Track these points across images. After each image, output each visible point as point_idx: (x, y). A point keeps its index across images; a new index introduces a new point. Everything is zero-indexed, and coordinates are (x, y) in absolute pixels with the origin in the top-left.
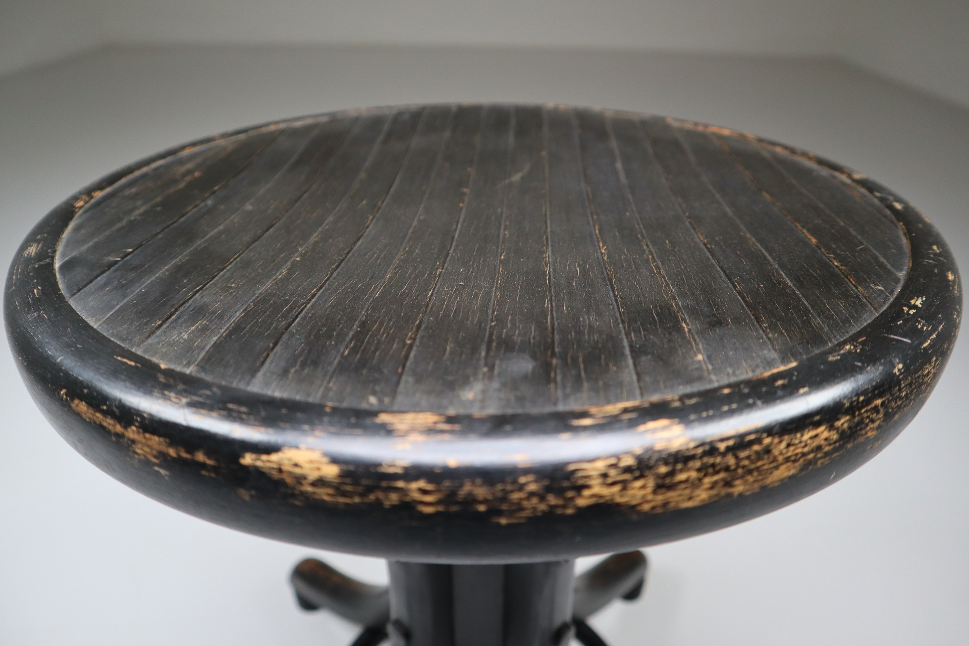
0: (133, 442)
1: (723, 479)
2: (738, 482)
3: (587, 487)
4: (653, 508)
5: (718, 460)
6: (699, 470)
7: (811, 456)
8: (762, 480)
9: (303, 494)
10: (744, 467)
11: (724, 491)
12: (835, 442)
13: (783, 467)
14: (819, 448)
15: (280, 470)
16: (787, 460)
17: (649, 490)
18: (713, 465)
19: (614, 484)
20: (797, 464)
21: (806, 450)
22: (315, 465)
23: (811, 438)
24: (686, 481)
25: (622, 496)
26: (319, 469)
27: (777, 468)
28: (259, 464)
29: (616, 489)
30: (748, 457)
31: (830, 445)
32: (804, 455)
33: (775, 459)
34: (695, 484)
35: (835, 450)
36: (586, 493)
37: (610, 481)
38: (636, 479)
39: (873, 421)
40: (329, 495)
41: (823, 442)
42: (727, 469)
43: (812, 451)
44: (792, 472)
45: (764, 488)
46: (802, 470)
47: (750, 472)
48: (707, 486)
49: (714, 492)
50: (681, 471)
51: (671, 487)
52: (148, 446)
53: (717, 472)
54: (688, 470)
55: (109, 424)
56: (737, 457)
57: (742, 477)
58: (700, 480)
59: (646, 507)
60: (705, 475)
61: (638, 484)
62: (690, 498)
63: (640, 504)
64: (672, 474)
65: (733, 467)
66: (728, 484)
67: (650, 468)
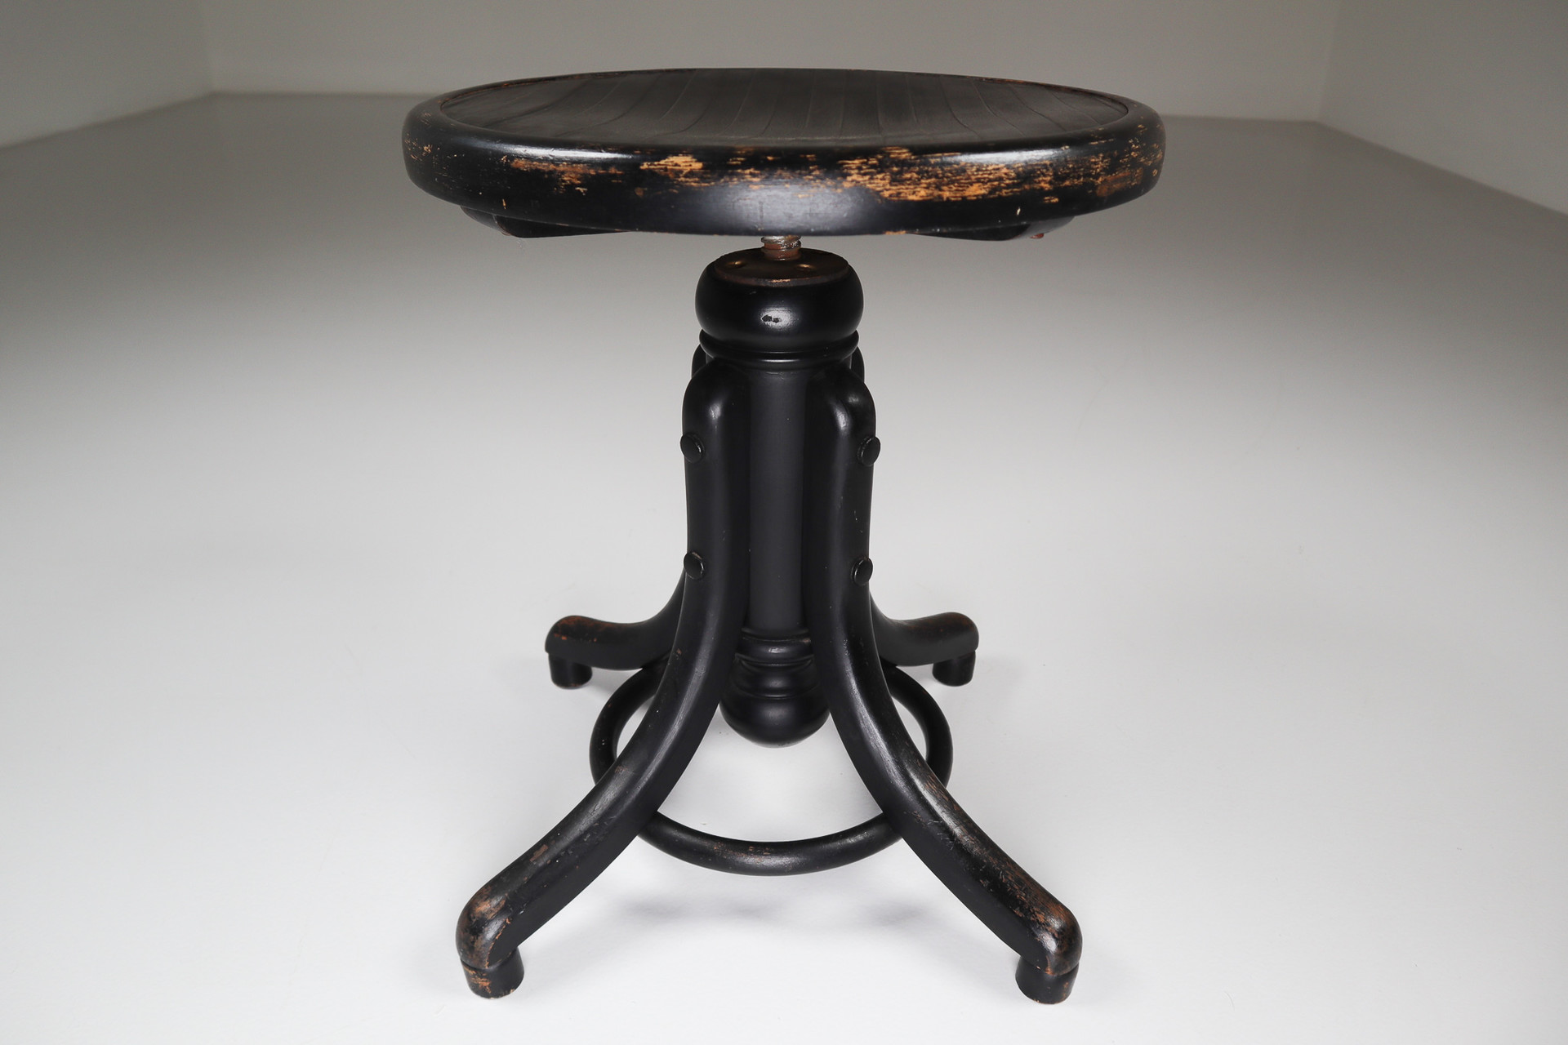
0: (563, 173)
1: (935, 183)
2: (945, 188)
3: (850, 175)
4: (891, 196)
5: (930, 169)
6: (918, 173)
7: (996, 183)
8: (962, 191)
9: (679, 183)
10: (947, 177)
11: (937, 193)
12: (1013, 179)
13: (976, 186)
14: (1000, 179)
15: (666, 169)
16: (978, 180)
17: (887, 181)
18: (927, 172)
19: (865, 174)
20: (986, 186)
21: (991, 177)
22: (688, 164)
23: (994, 169)
24: (910, 179)
25: (870, 183)
26: (690, 165)
27: (971, 184)
28: (652, 167)
29: (867, 177)
30: (950, 172)
31: (1010, 179)
32: (990, 180)
33: (969, 178)
34: (917, 183)
35: (1014, 186)
36: (849, 179)
37: (862, 172)
38: (879, 173)
39: (1045, 175)
40: (695, 182)
41: (1003, 175)
42: (936, 176)
43: (995, 180)
44: (983, 192)
45: (964, 198)
46: (990, 193)
47: (953, 182)
48: (925, 186)
49: (929, 192)
50: (907, 172)
51: (902, 182)
52: (574, 172)
53: (930, 177)
54: (911, 172)
55: (544, 166)
56: (942, 170)
57: (947, 184)
58: (919, 180)
59: (886, 194)
60: (922, 178)
61: (880, 176)
62: (914, 193)
63: (882, 191)
64: (900, 173)
65: (940, 176)
66: (938, 187)
67: (887, 167)
